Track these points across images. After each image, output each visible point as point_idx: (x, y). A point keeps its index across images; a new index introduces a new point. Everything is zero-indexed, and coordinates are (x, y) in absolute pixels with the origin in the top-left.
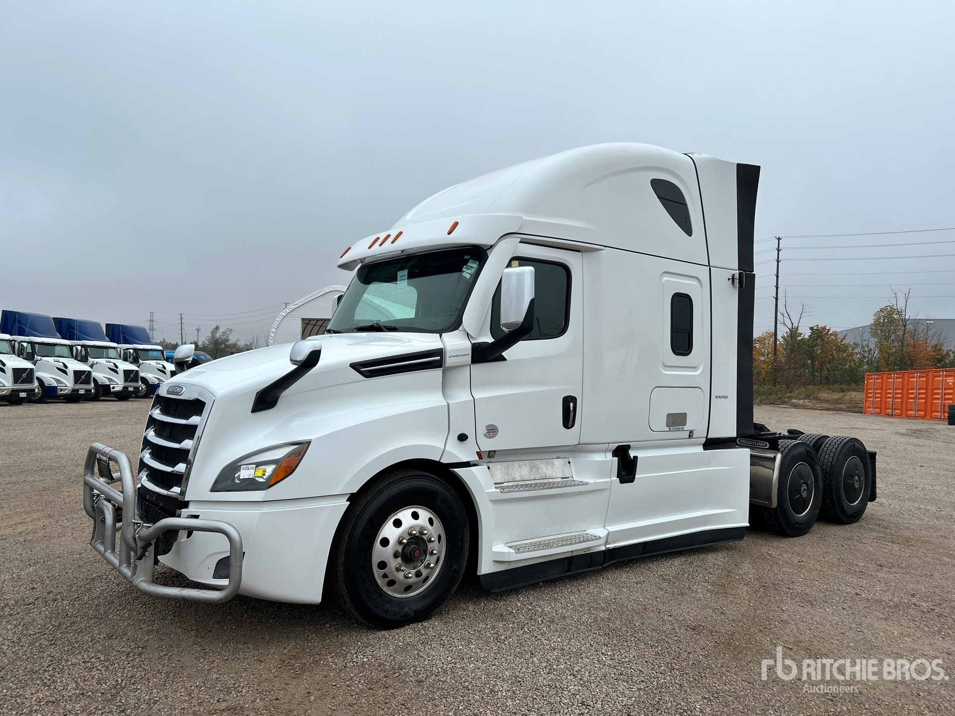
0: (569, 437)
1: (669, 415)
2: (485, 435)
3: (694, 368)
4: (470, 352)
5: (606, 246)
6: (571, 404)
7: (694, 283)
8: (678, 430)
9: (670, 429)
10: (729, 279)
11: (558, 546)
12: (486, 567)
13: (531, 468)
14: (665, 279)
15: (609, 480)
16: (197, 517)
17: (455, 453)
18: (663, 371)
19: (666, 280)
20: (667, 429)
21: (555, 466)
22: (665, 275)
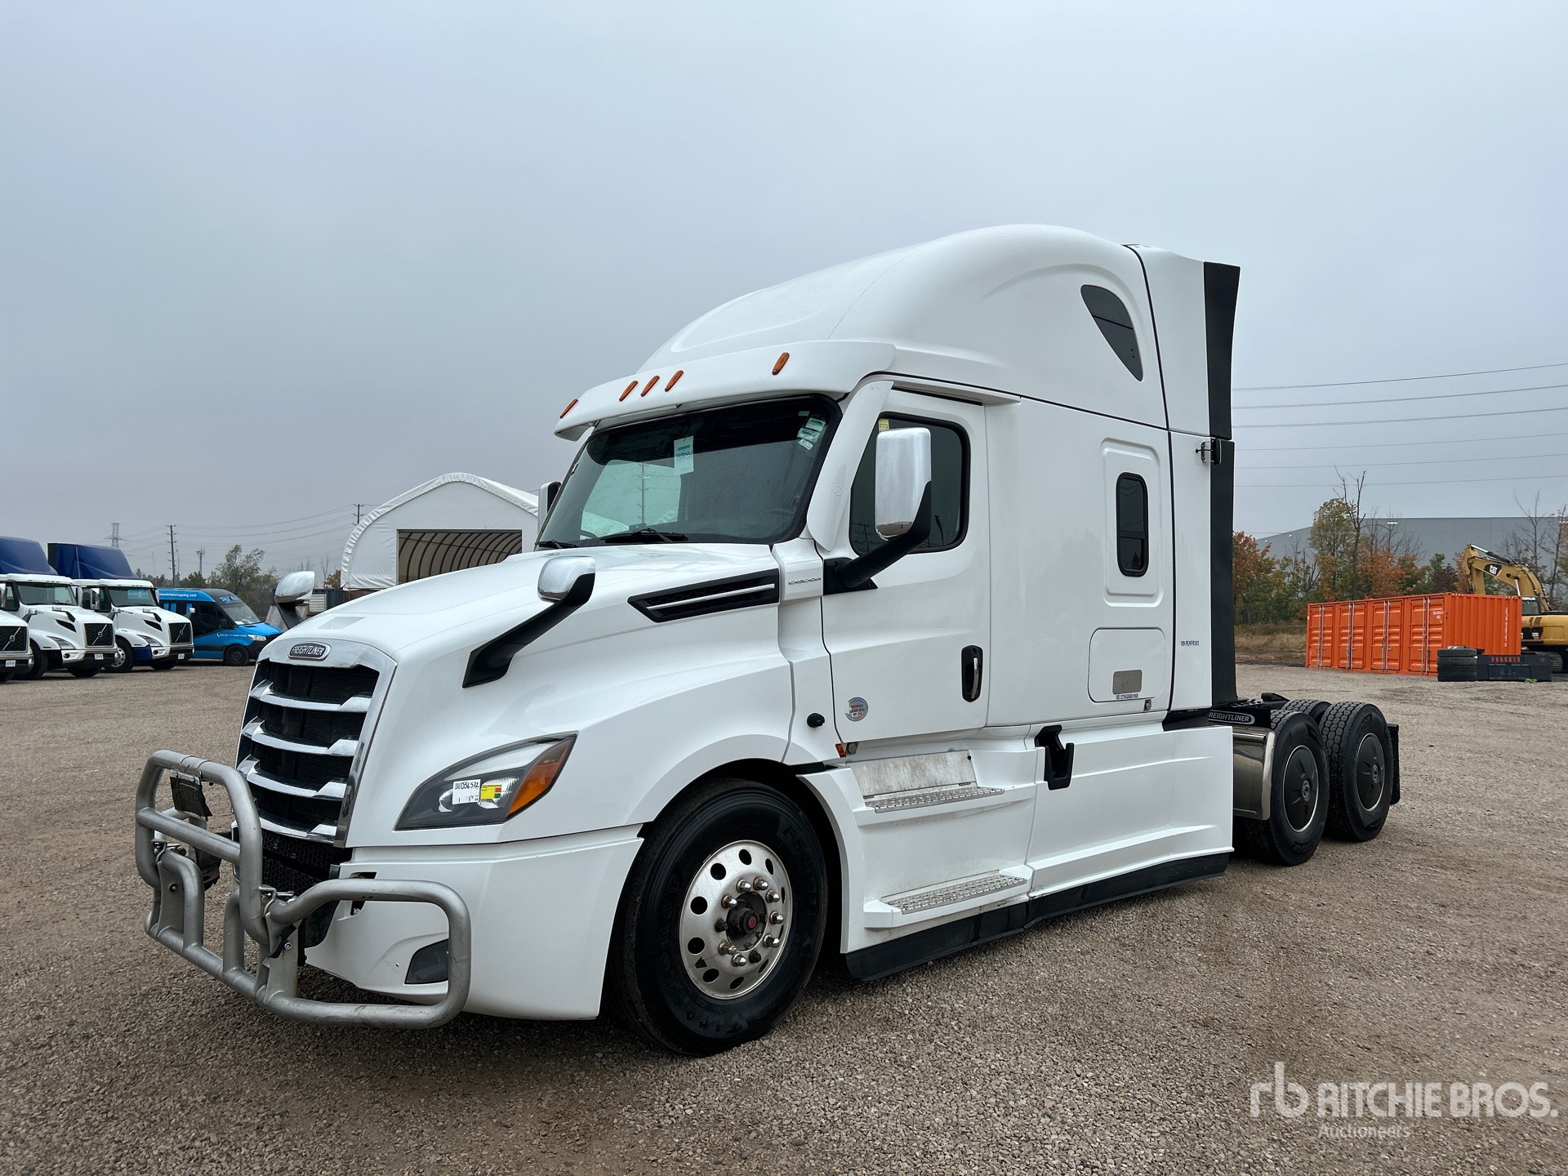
0: (970, 715)
1: (1117, 675)
2: (848, 716)
3: (1150, 596)
4: (821, 576)
5: (1021, 396)
6: (975, 660)
7: (1147, 456)
8: (1129, 699)
9: (1117, 698)
10: (1197, 451)
11: (965, 899)
12: (854, 940)
13: (913, 768)
14: (1107, 450)
15: (1033, 784)
16: (371, 875)
17: (806, 748)
18: (1107, 602)
19: (1109, 452)
20: (1114, 697)
21: (949, 764)
22: (1106, 443)
